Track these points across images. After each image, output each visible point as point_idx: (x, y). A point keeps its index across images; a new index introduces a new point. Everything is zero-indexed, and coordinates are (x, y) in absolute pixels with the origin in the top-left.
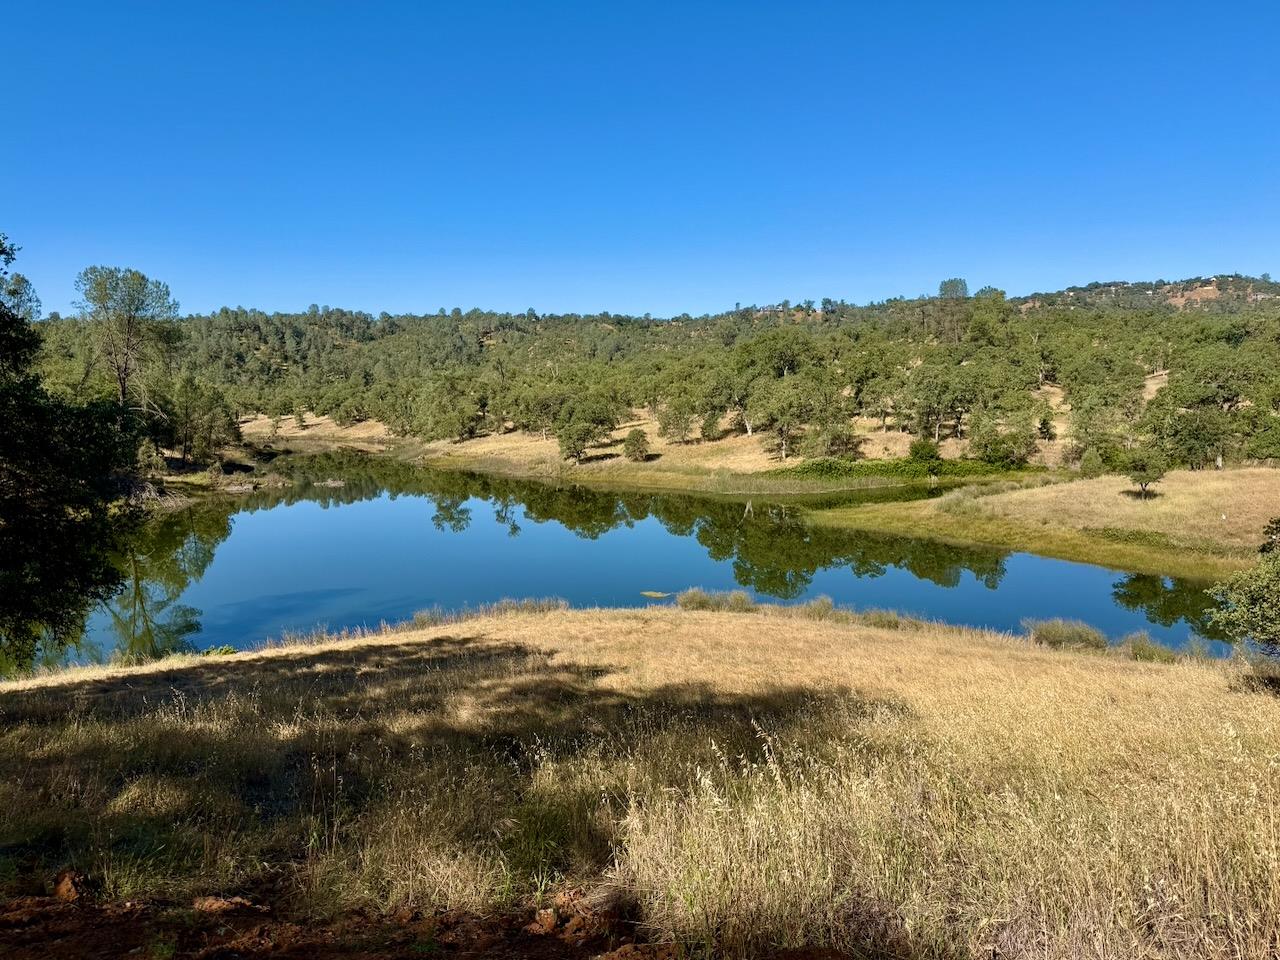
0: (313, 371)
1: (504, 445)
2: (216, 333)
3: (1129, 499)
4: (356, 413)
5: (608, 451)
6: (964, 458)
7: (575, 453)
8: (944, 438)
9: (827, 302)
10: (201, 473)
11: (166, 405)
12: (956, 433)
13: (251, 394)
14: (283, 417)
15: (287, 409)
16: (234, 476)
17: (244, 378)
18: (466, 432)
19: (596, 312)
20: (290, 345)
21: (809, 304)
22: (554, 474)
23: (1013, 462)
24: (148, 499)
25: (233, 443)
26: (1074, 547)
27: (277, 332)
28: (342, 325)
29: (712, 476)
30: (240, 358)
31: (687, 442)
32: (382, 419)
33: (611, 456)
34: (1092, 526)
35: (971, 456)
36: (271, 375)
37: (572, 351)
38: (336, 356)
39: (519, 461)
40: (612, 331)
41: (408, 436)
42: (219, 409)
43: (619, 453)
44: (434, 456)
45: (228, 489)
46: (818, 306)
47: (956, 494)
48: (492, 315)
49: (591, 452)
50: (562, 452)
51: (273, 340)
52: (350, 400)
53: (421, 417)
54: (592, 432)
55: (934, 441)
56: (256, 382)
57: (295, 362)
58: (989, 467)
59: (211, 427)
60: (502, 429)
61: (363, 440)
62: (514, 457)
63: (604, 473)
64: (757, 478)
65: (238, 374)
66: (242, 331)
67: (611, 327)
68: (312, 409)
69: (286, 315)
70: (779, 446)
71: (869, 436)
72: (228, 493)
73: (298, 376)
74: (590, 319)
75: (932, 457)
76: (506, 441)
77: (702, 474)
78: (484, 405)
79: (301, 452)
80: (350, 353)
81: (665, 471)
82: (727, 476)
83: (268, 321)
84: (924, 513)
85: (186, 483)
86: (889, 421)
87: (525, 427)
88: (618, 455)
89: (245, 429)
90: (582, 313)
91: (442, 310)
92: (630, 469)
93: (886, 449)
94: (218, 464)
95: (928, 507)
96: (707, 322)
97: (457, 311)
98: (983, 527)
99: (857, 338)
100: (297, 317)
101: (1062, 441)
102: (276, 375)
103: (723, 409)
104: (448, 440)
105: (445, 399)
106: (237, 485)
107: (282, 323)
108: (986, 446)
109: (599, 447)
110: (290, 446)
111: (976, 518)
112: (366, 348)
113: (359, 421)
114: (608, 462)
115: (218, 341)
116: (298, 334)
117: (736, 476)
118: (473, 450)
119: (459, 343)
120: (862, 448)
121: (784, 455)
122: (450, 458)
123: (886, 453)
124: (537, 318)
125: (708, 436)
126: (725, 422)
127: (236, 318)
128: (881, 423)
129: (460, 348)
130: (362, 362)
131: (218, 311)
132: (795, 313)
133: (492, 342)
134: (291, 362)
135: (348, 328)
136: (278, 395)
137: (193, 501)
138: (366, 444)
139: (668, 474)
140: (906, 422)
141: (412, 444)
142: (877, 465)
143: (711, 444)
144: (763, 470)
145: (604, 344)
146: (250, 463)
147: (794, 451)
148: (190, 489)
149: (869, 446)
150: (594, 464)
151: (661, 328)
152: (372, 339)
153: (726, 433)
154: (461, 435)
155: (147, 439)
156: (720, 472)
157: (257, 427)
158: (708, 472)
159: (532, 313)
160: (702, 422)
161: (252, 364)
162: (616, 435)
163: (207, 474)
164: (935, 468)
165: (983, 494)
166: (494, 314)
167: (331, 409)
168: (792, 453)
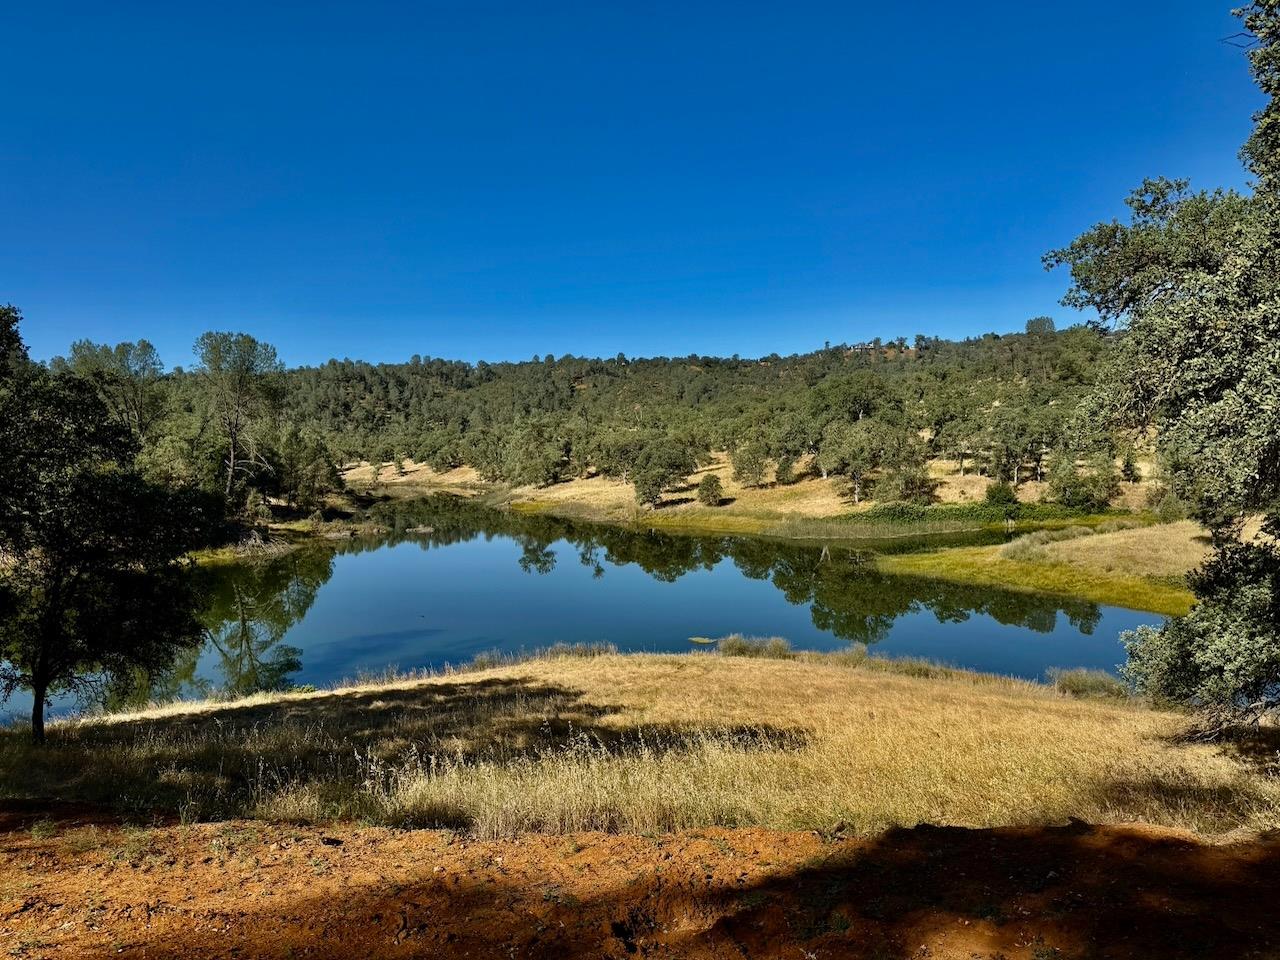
0: (415, 418)
1: (586, 490)
2: (324, 384)
3: (1200, 545)
4: (451, 460)
5: (684, 495)
6: (1043, 501)
7: (650, 497)
8: (1023, 481)
9: (920, 338)
10: (303, 521)
11: (272, 457)
12: (1036, 475)
13: (356, 442)
14: (384, 464)
15: (388, 456)
16: (333, 524)
17: (350, 427)
18: (550, 477)
19: (684, 355)
20: (394, 394)
21: (902, 341)
22: (630, 519)
23: (1093, 505)
24: (253, 546)
25: (335, 490)
26: (1134, 594)
27: (382, 382)
28: (442, 374)
29: (784, 521)
30: (347, 407)
31: (762, 486)
32: (475, 465)
33: (686, 501)
34: (1156, 572)
35: (1049, 499)
36: (375, 423)
37: (659, 394)
38: (436, 402)
39: (598, 505)
40: (701, 373)
41: (497, 482)
42: (322, 460)
43: (694, 497)
44: (519, 501)
45: (328, 536)
46: (911, 344)
47: (1024, 539)
48: (583, 360)
49: (666, 497)
50: (637, 498)
51: (377, 390)
52: (446, 448)
53: (509, 464)
54: (667, 477)
55: (1012, 484)
56: (361, 429)
57: (398, 410)
58: (1069, 511)
59: (314, 477)
60: (585, 474)
61: (457, 485)
62: (594, 502)
63: (678, 518)
64: (827, 522)
65: (345, 423)
66: (348, 382)
67: (698, 369)
68: (411, 457)
69: (390, 365)
70: (852, 490)
71: (947, 479)
72: (327, 540)
73: (399, 424)
74: (679, 362)
75: (1009, 501)
76: (588, 486)
77: (773, 519)
78: (568, 451)
79: (398, 498)
80: (449, 400)
81: (738, 516)
82: (798, 521)
83: (373, 372)
84: (989, 559)
85: (289, 530)
86: (967, 463)
87: (607, 472)
88: (693, 500)
89: (348, 476)
90: (671, 356)
91: (536, 357)
92: (703, 514)
93: (963, 493)
94: (318, 512)
95: (994, 554)
96: (795, 360)
97: (550, 358)
98: (1046, 573)
99: (944, 377)
100: (401, 367)
101: (1146, 484)
102: (380, 423)
103: (797, 453)
104: (533, 485)
105: (531, 446)
106: (335, 532)
107: (387, 374)
108: (1065, 489)
109: (675, 492)
110: (389, 492)
111: (1040, 565)
112: (463, 395)
113: (455, 467)
114: (683, 506)
115: (326, 392)
116: (401, 383)
117: (807, 520)
118: (556, 495)
119: (551, 389)
120: (938, 492)
121: (856, 500)
122: (535, 503)
123: (963, 496)
124: (627, 362)
125: (783, 479)
126: (799, 467)
127: (343, 370)
128: (958, 466)
129: (552, 393)
130: (460, 408)
131: (326, 363)
132: (886, 350)
133: (583, 387)
134: (394, 410)
135: (447, 377)
136: (381, 443)
137: (295, 547)
138: (459, 489)
139: (740, 518)
140: (985, 465)
141: (501, 489)
142: (951, 510)
143: (785, 488)
144: (835, 514)
145: (692, 386)
146: (350, 510)
147: (867, 495)
148: (294, 536)
149: (945, 490)
150: (669, 509)
151: (749, 369)
152: (470, 386)
153: (801, 477)
154: (546, 480)
155: (255, 490)
156: (792, 517)
157: (359, 474)
158: (779, 517)
159: (621, 357)
160: (776, 466)
161: (357, 413)
162: (693, 479)
163: (309, 521)
164: (1012, 512)
165: (1054, 539)
166: (586, 360)
167: (428, 456)
168: (865, 496)
